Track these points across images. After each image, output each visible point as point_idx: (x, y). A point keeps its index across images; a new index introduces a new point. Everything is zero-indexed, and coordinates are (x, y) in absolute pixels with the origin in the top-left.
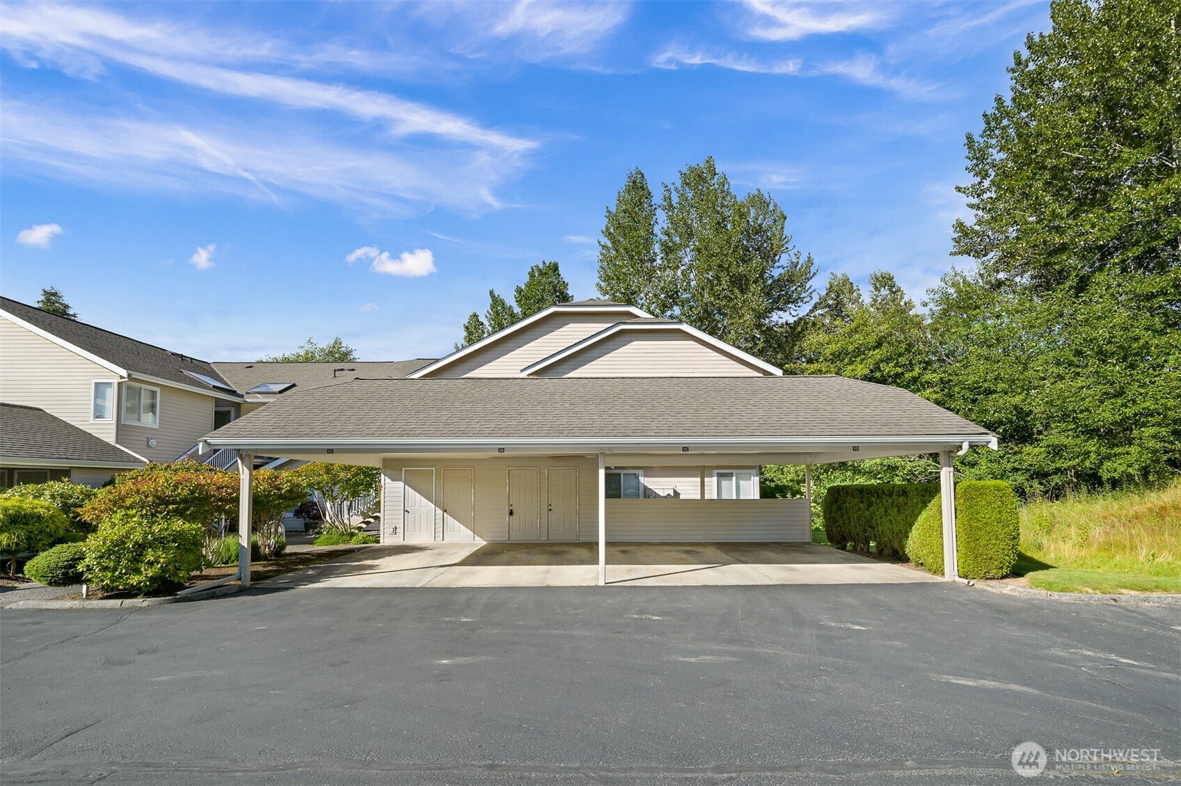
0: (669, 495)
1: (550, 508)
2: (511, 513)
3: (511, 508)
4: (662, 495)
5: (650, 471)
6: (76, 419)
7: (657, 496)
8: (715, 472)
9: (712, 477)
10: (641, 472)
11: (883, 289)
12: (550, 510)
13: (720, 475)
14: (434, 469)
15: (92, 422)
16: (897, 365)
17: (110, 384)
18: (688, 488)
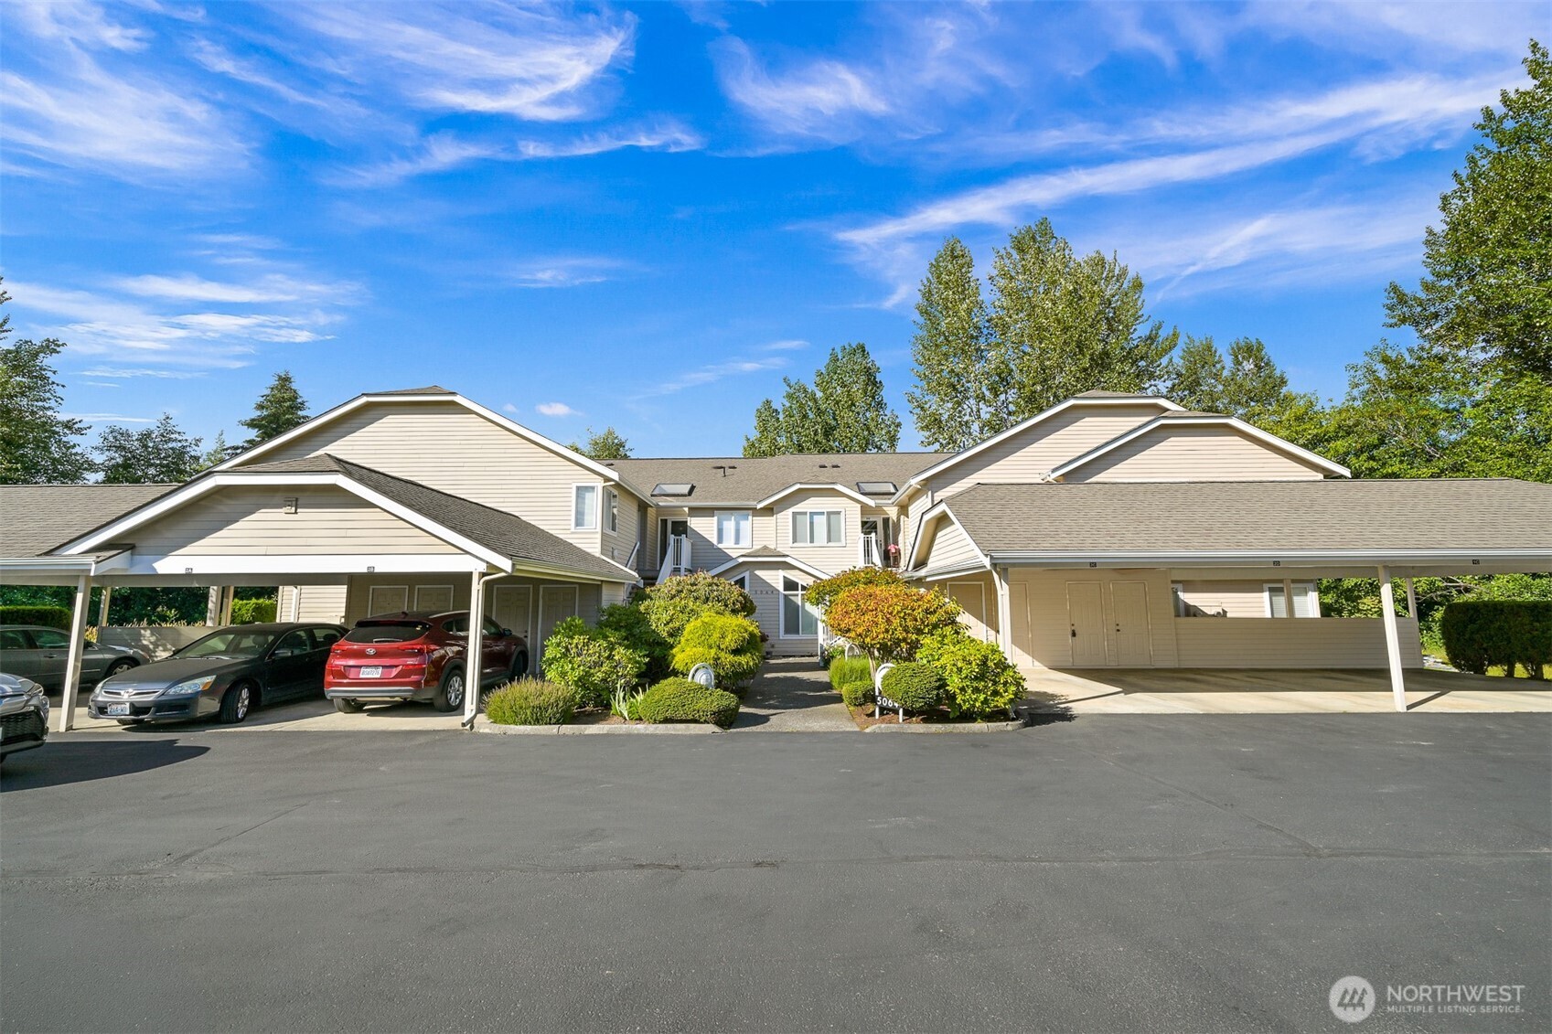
0: (1219, 613)
1: (1118, 628)
2: (1074, 634)
3: (1073, 628)
4: (1209, 613)
5: (1190, 586)
6: (555, 527)
7: (1205, 615)
8: (1266, 586)
9: (1262, 591)
10: (1180, 586)
11: (1245, 363)
12: (1118, 630)
13: (1271, 590)
14: (983, 583)
15: (573, 530)
16: (1372, 458)
17: (593, 488)
18: (1255, 605)
